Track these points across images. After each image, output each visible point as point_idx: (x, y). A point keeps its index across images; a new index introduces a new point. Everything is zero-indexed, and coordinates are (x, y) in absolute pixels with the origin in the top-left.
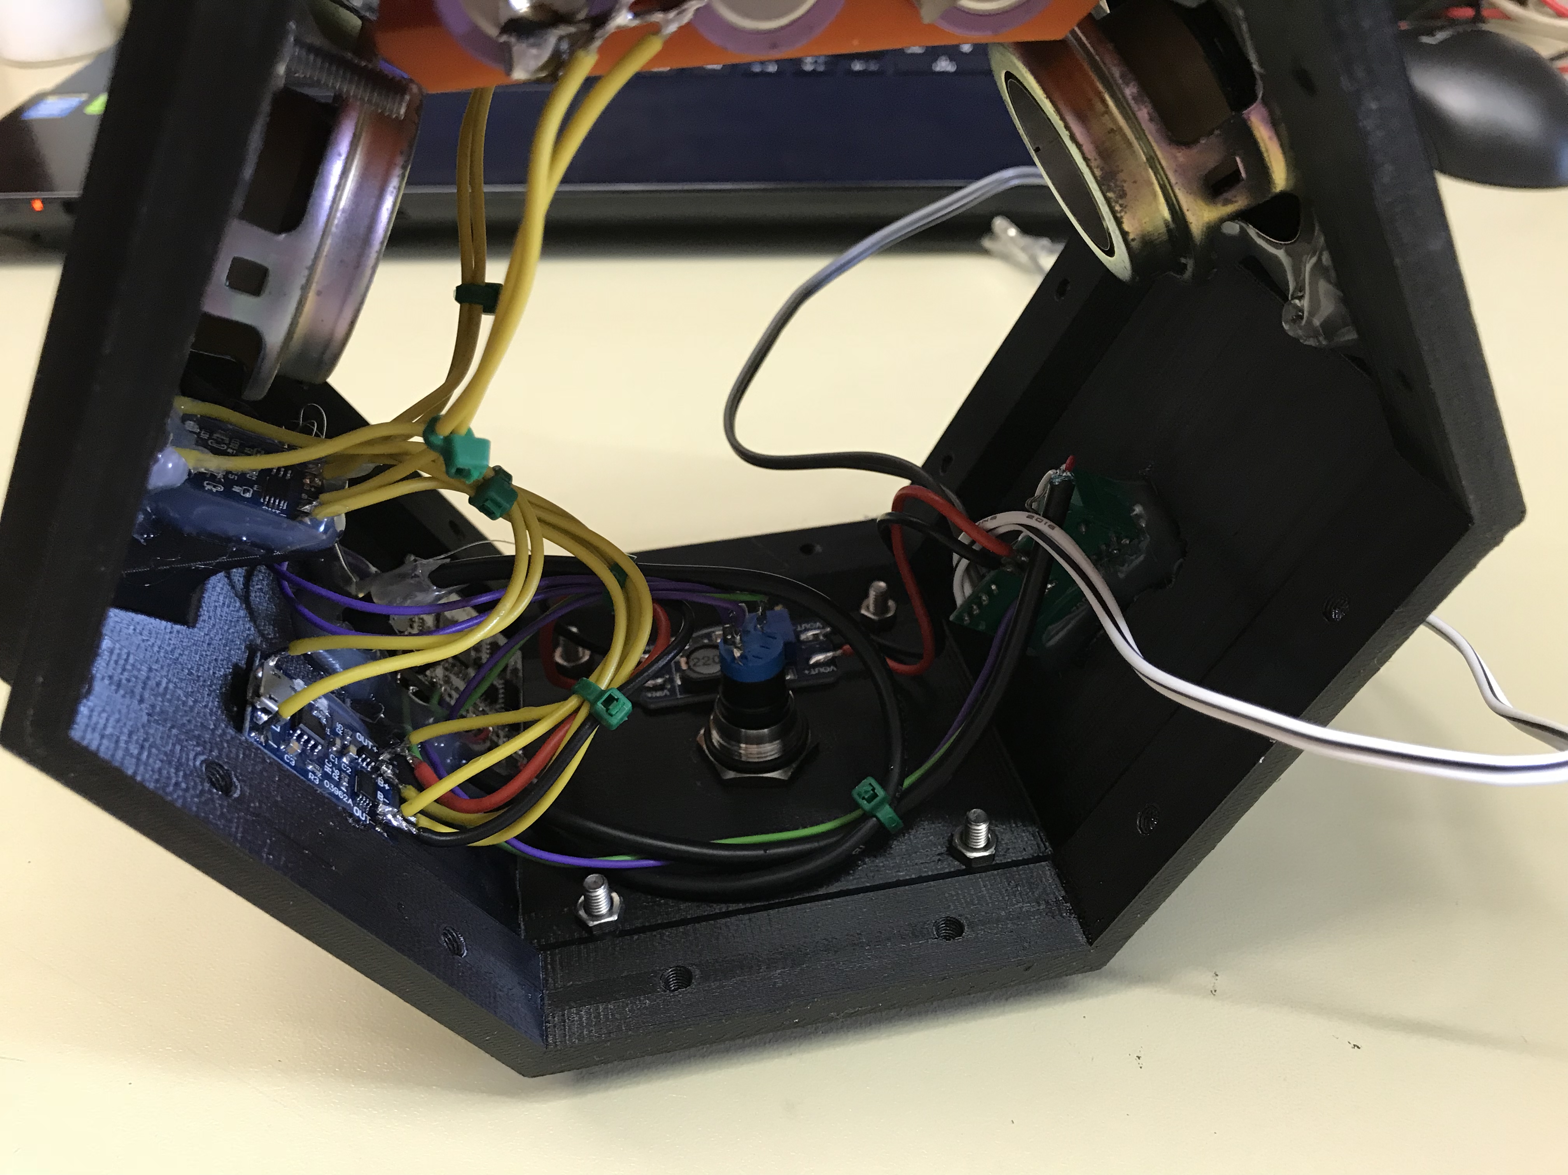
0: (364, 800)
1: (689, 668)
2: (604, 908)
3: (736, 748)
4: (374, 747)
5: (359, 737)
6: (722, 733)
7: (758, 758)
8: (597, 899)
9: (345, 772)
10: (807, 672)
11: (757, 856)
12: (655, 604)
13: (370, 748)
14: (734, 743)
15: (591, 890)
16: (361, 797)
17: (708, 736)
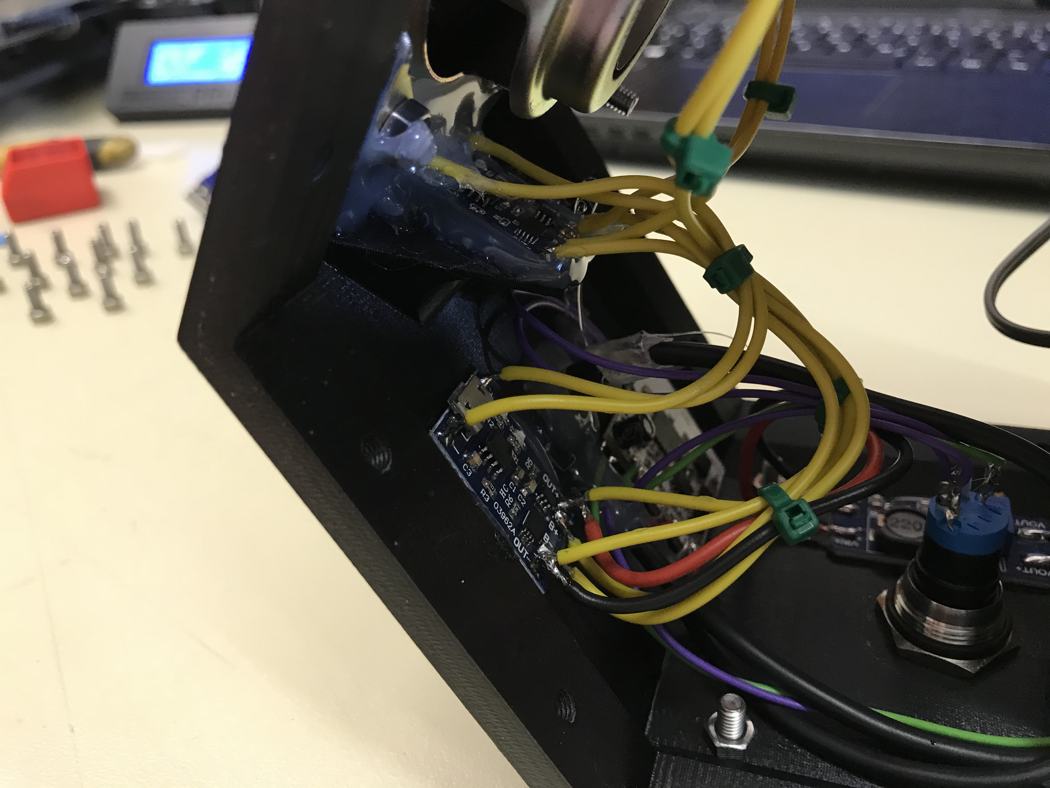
0: (528, 534)
1: (886, 527)
2: (735, 733)
3: (920, 619)
4: (557, 492)
5: (546, 478)
6: (909, 599)
7: (945, 638)
8: (730, 721)
9: (519, 503)
10: (1019, 568)
11: (923, 745)
12: (871, 433)
13: (553, 491)
14: (919, 613)
15: (726, 709)
16: (525, 530)
17: (891, 599)
